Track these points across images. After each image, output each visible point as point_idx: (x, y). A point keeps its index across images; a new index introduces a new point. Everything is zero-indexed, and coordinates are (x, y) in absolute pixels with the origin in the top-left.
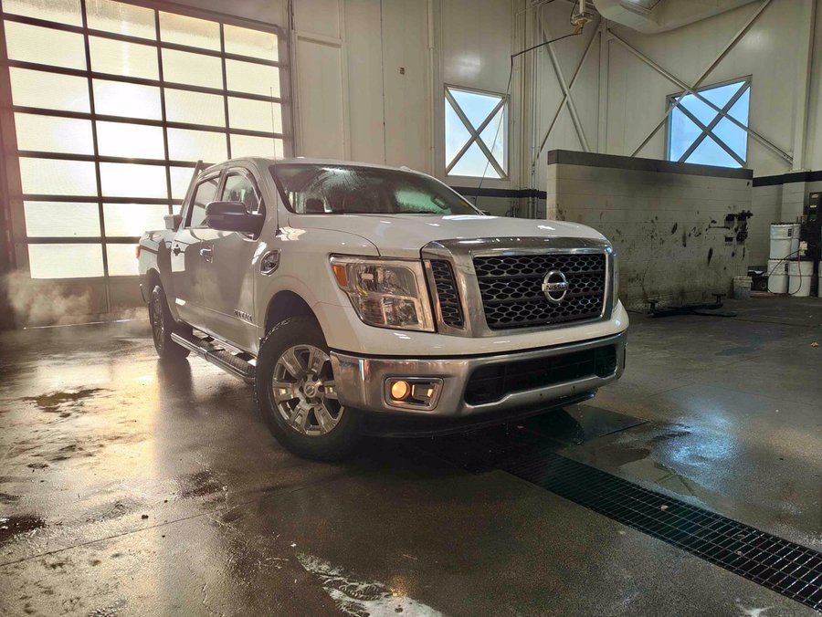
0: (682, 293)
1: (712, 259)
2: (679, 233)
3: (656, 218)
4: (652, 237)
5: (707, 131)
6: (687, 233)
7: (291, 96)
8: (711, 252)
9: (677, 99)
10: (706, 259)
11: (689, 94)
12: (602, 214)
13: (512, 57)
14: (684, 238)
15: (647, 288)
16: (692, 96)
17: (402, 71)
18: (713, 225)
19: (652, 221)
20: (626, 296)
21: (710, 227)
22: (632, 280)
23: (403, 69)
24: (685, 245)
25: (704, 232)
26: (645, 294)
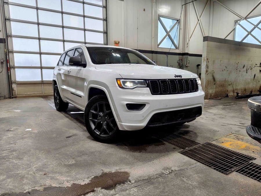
0: (245, 90)
1: (255, 78)
2: (245, 68)
3: (238, 63)
4: (237, 69)
5: (249, 33)
6: (248, 68)
7: (106, 18)
8: (255, 75)
9: (238, 22)
10: (253, 78)
11: (243, 20)
12: (221, 60)
13: (182, 5)
14: (247, 70)
15: (234, 88)
16: (245, 21)
17: (144, 10)
18: (256, 66)
19: (237, 64)
20: (228, 90)
21: (255, 66)
22: (230, 85)
23: (144, 9)
24: (247, 73)
25: (253, 68)
26: (233, 90)
